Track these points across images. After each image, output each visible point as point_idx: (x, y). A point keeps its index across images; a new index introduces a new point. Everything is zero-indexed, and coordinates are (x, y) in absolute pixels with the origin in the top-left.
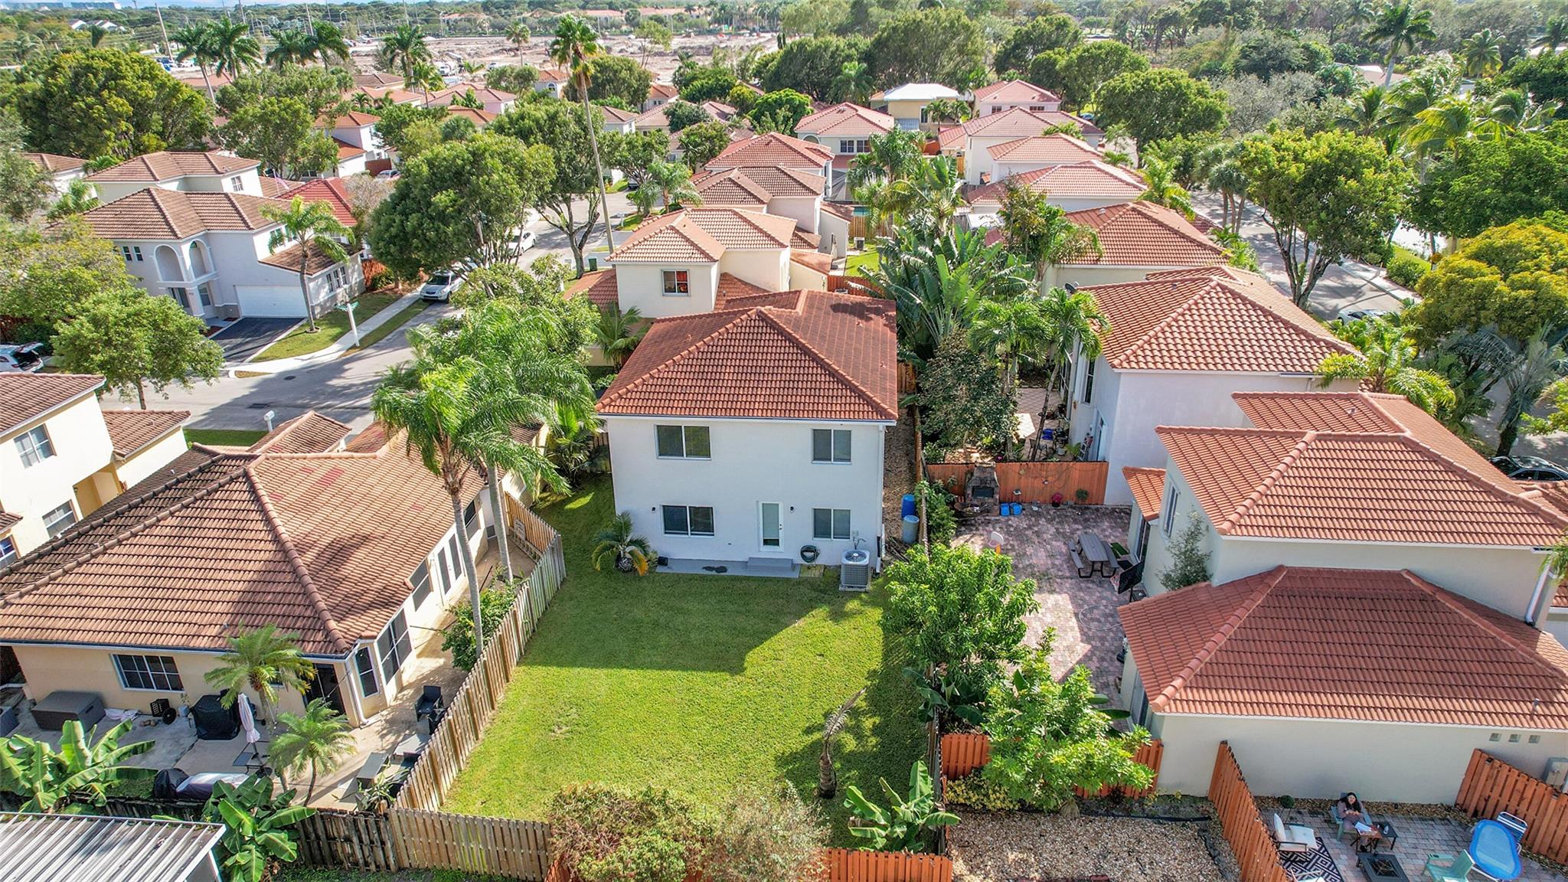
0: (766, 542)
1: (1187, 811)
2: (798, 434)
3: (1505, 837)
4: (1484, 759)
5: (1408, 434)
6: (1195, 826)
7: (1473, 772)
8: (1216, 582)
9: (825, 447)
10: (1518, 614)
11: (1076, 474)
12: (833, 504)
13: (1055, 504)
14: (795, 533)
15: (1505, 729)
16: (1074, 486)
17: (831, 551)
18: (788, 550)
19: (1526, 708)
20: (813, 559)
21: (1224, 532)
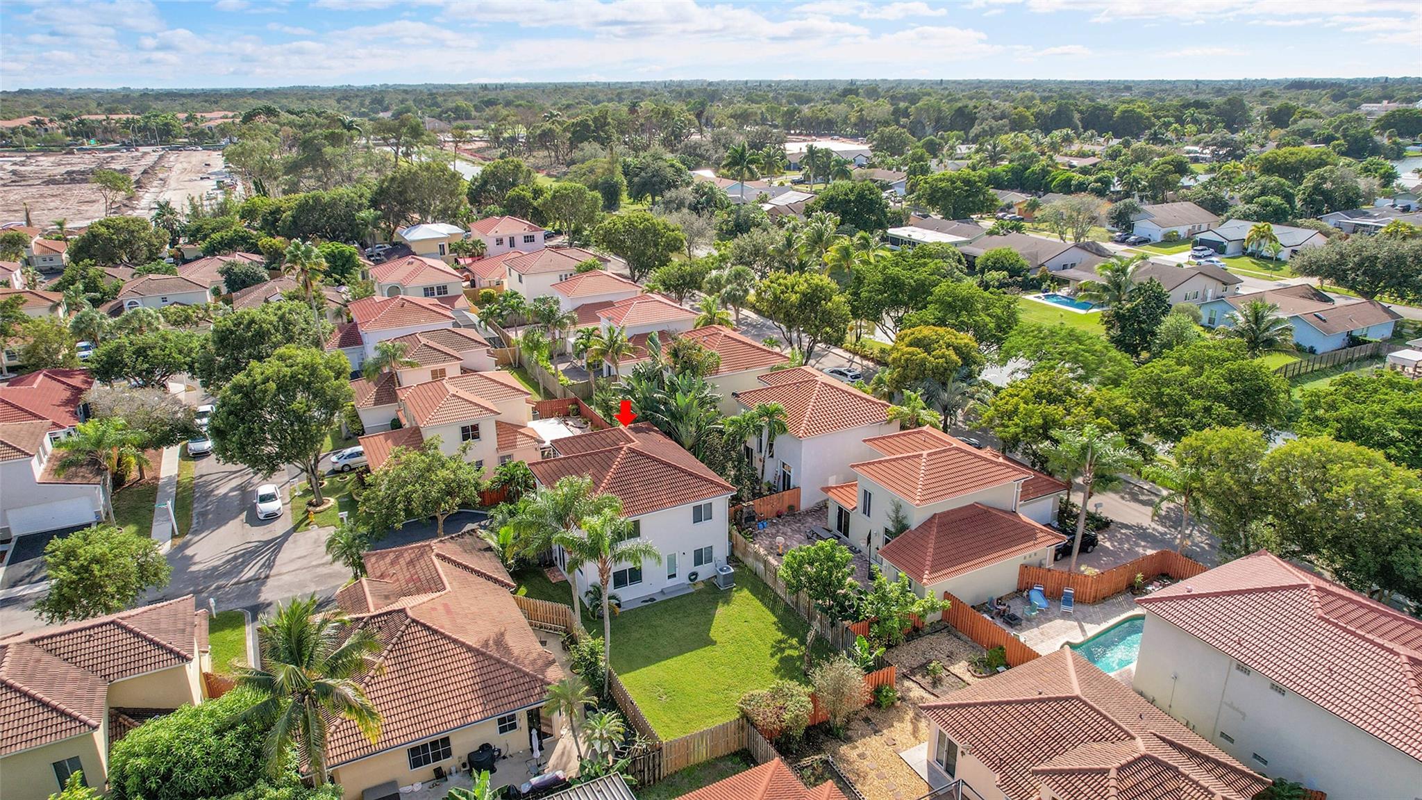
0: (670, 577)
1: (938, 627)
2: (687, 510)
3: (1037, 593)
4: (1024, 567)
5: (955, 445)
6: (945, 631)
7: (1021, 574)
8: (913, 527)
9: (700, 515)
10: (1009, 509)
11: (786, 497)
12: (703, 545)
13: (779, 516)
14: (686, 566)
15: (1027, 553)
16: (786, 505)
17: (705, 571)
18: (682, 578)
19: (1032, 543)
20: (696, 578)
21: (917, 505)
